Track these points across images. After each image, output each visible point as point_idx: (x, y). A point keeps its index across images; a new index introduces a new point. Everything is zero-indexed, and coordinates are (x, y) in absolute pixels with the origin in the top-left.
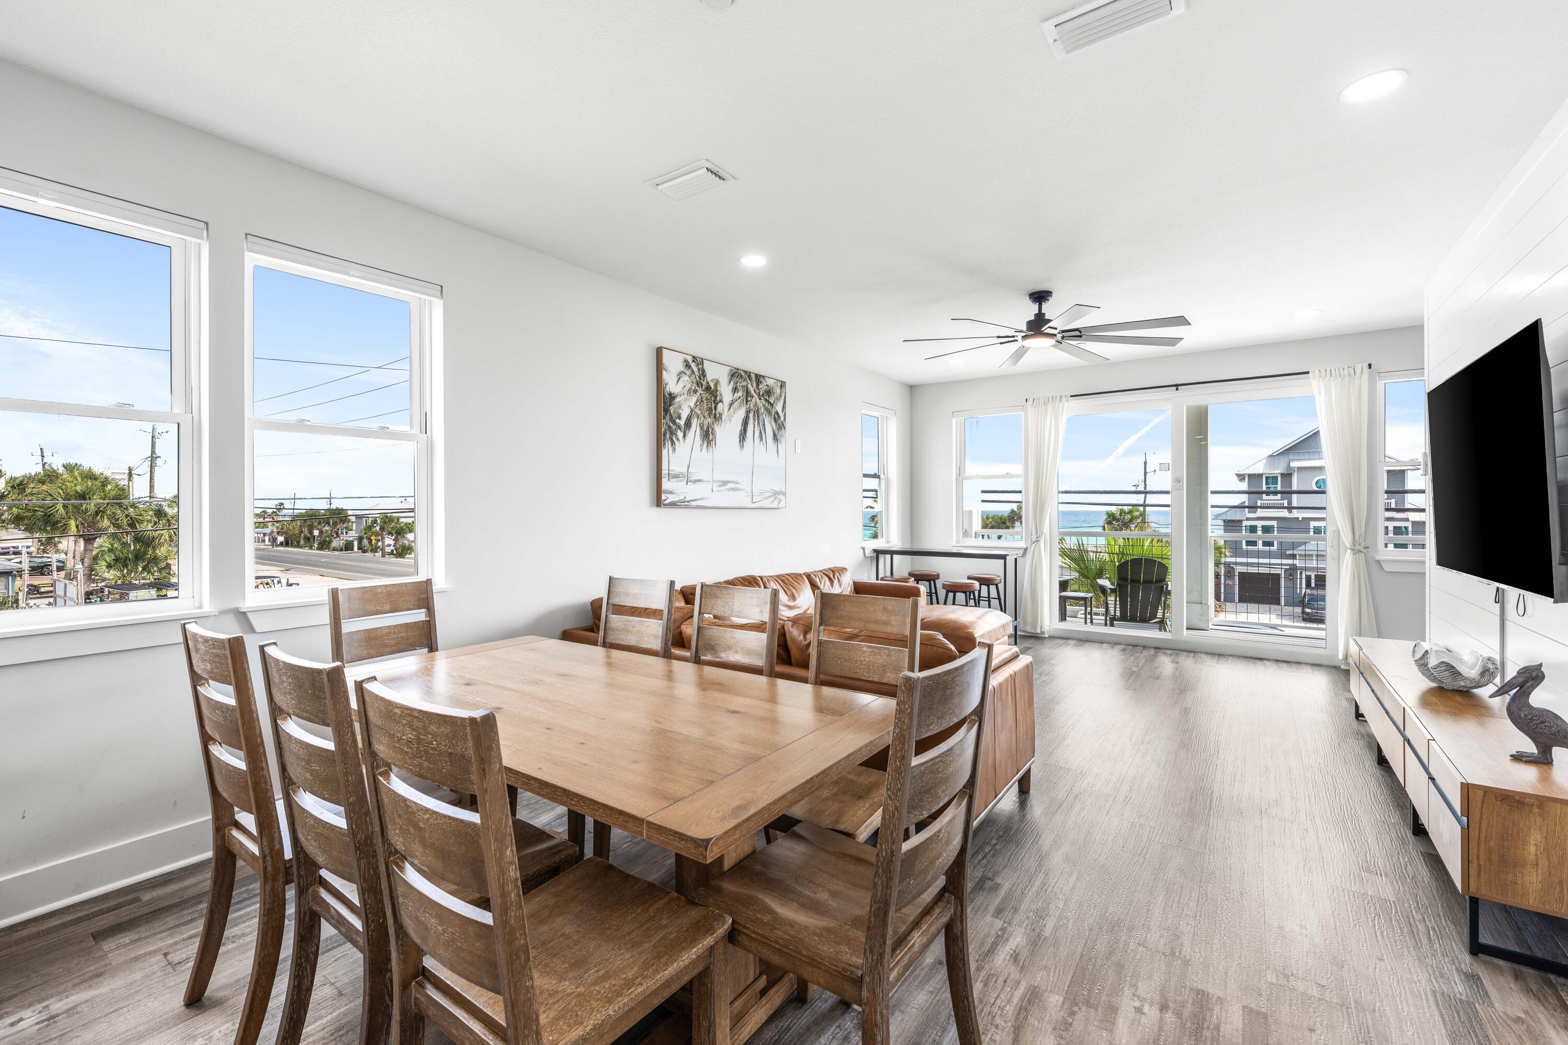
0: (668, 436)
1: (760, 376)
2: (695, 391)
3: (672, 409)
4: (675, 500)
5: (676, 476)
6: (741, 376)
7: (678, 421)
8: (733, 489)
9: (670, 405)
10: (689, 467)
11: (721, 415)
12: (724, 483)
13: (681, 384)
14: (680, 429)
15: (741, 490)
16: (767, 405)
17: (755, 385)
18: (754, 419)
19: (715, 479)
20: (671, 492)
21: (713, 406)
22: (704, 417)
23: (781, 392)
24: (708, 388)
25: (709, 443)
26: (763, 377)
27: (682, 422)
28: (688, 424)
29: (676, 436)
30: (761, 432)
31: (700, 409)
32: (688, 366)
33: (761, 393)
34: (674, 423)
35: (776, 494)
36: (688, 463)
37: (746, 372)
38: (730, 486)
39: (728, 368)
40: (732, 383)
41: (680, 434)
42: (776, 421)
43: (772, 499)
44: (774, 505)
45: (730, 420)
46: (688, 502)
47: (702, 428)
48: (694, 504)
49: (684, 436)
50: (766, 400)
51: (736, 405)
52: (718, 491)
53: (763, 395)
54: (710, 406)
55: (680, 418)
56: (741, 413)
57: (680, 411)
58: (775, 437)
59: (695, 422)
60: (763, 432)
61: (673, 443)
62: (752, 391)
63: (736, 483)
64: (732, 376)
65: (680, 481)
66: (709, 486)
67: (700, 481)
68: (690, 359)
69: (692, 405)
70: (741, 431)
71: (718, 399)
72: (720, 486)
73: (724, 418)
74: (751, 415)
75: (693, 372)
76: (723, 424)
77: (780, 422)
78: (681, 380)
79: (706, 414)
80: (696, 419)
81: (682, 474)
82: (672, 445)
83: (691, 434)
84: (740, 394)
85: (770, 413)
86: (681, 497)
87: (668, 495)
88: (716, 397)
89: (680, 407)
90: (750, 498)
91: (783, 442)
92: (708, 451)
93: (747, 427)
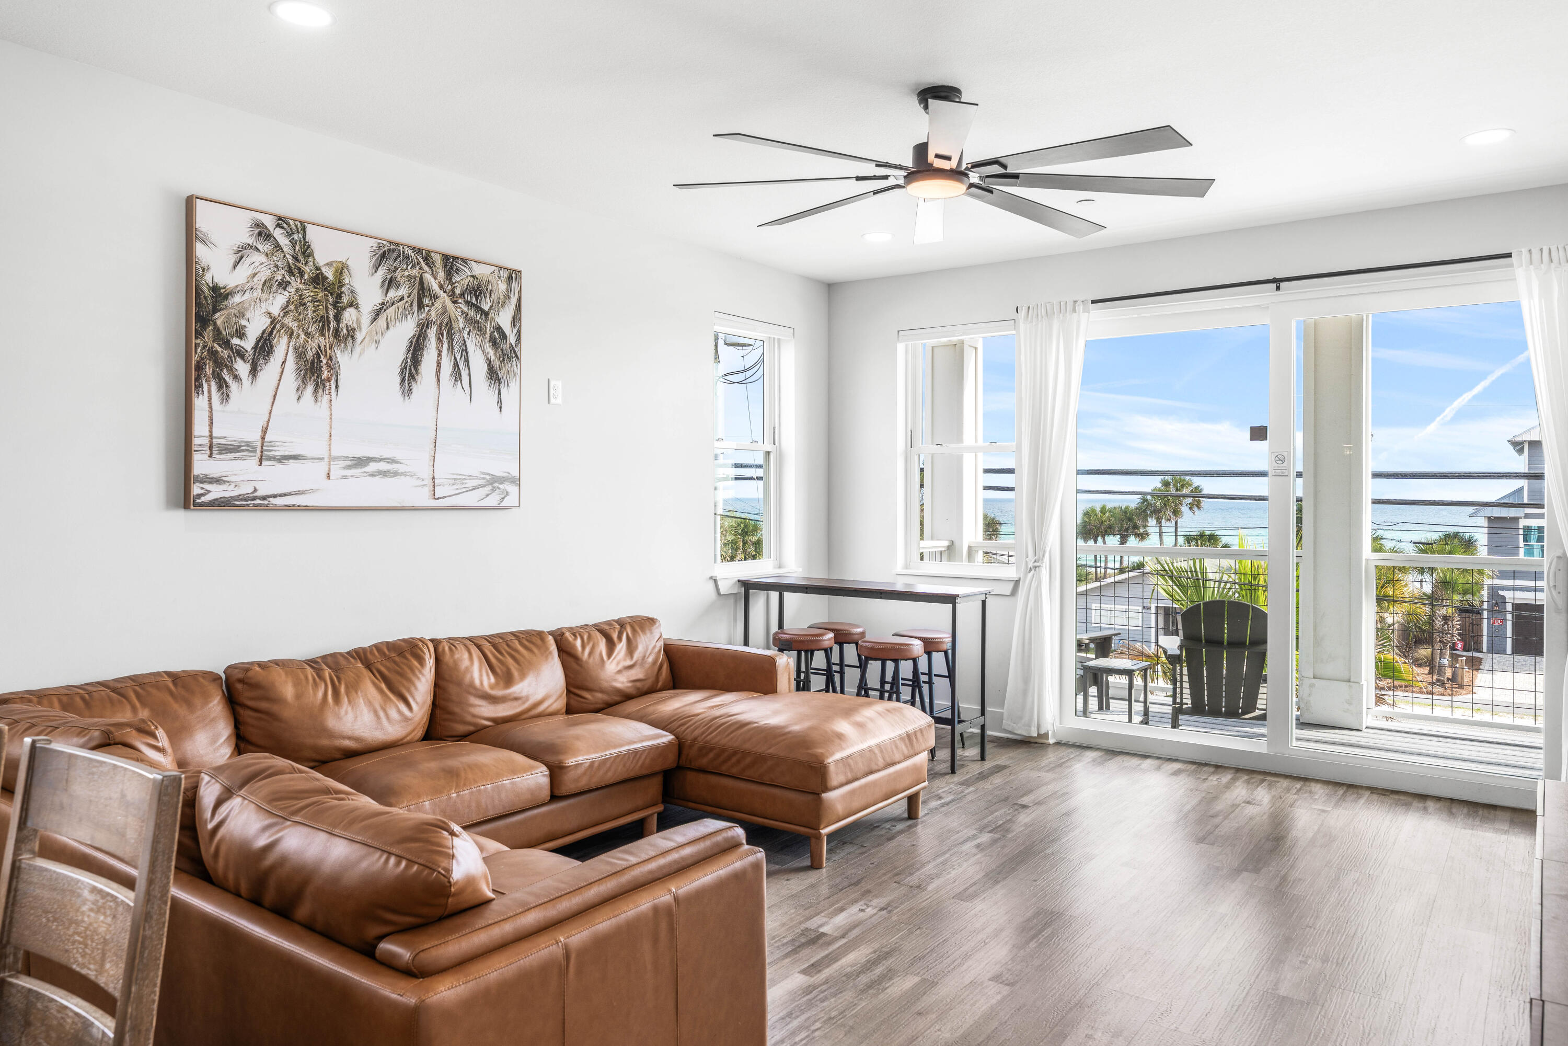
0: (208, 370)
1: (455, 258)
2: (284, 285)
3: (220, 318)
4: (227, 495)
5: (230, 449)
6: (407, 257)
7: (235, 341)
8: (385, 474)
9: (215, 311)
10: (265, 431)
11: (351, 332)
12: (361, 462)
13: (244, 271)
14: (242, 357)
15: (404, 474)
16: (472, 313)
17: (441, 275)
18: (440, 340)
19: (335, 453)
20: (217, 481)
21: (332, 313)
22: (307, 334)
23: (509, 290)
24: (318, 279)
25: (320, 385)
26: (464, 261)
27: (248, 345)
28: (264, 347)
29: (231, 370)
30: (456, 365)
31: (296, 319)
32: (262, 233)
33: (458, 291)
34: (226, 344)
35: (494, 482)
36: (263, 422)
37: (418, 250)
38: (373, 467)
39: (373, 242)
40: (382, 271)
41: (242, 368)
42: (494, 343)
43: (483, 492)
44: (493, 501)
45: (377, 342)
46: (264, 498)
47: (300, 354)
48: (278, 501)
49: (254, 371)
50: (470, 305)
51: (391, 311)
52: (344, 477)
53: (462, 295)
54: (322, 312)
55: (241, 335)
56: (407, 328)
57: (243, 322)
58: (494, 375)
59: (281, 346)
60: (461, 365)
61: (222, 384)
62: (435, 287)
63: (393, 461)
64: (383, 256)
65: (243, 458)
66: (322, 467)
67: (295, 457)
68: (270, 222)
69: (276, 310)
70: (405, 361)
71: (345, 300)
72: (349, 467)
73: (359, 336)
74: (432, 333)
75: (278, 247)
76: (358, 349)
77: (506, 346)
78: (246, 262)
79: (313, 329)
80: (285, 339)
81: (248, 444)
82: (220, 387)
83: (270, 370)
84: (403, 291)
85: (479, 329)
86: (246, 489)
87: (207, 486)
88: (339, 296)
89: (242, 315)
90: (427, 491)
91: (514, 385)
92: (316, 401)
93: (422, 354)
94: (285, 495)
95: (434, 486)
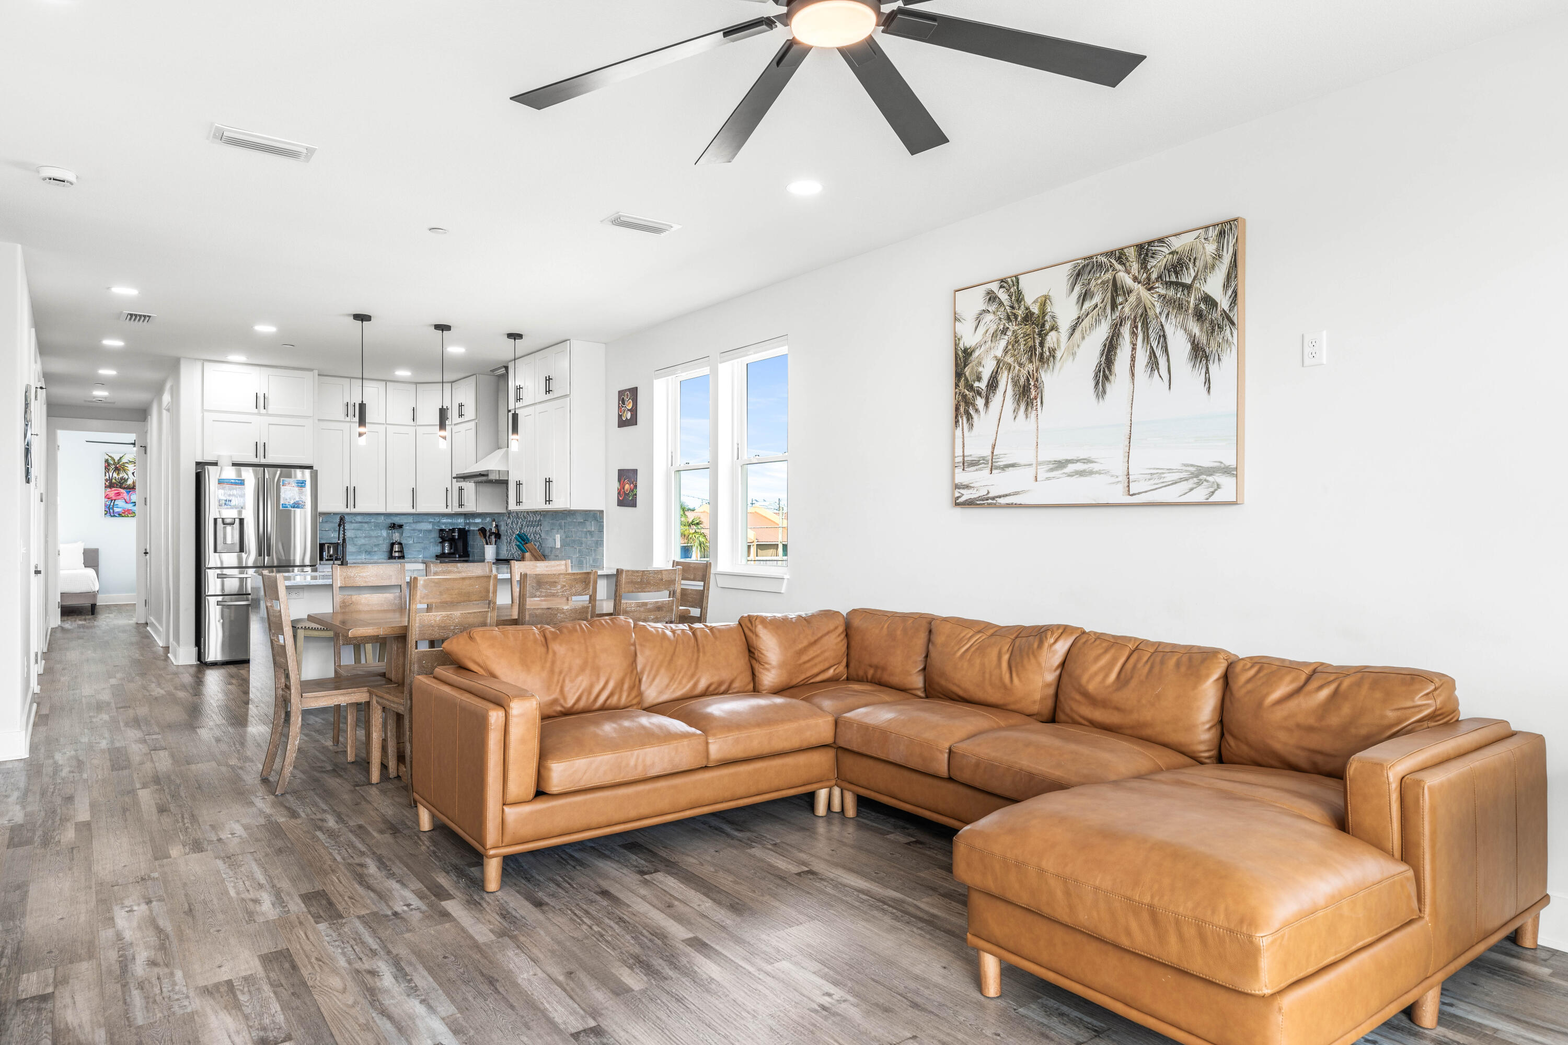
0: (962, 409)
1: (1150, 243)
2: (1004, 331)
3: (967, 371)
4: (972, 496)
5: (974, 463)
6: (1100, 265)
7: (976, 384)
8: (1081, 473)
9: (965, 366)
10: (994, 447)
11: (1052, 352)
12: (1060, 464)
13: (981, 331)
14: (979, 394)
15: (1099, 472)
16: (1171, 293)
17: (1135, 267)
18: (1134, 334)
19: (1040, 459)
20: (967, 487)
21: (1037, 342)
22: (1020, 365)
23: (1220, 248)
24: (1028, 317)
25: (1029, 404)
26: (1161, 241)
27: (983, 385)
28: (993, 384)
29: (974, 405)
30: (1153, 353)
31: (1013, 356)
32: (992, 298)
33: (1154, 276)
34: (971, 388)
35: (1199, 474)
36: (992, 441)
37: (1110, 254)
38: (1071, 468)
39: (1069, 266)
40: (1077, 288)
41: (980, 402)
42: (1199, 316)
43: (1185, 486)
44: (1199, 495)
45: (1074, 354)
46: (993, 498)
47: (1015, 383)
48: (1002, 501)
49: (987, 404)
50: (1169, 284)
51: (1086, 322)
52: (1048, 479)
53: (1160, 277)
54: (1030, 343)
55: (979, 379)
56: (1102, 332)
57: (981, 369)
58: (1199, 353)
59: (1004, 380)
60: (1158, 353)
61: (969, 417)
62: (1128, 281)
64: (1078, 275)
65: (980, 470)
66: (1031, 472)
67: (1013, 465)
68: (994, 287)
69: (999, 353)
70: (1100, 364)
71: (1047, 326)
72: (1052, 470)
73: (1058, 354)
74: (1126, 331)
75: (1001, 303)
76: (1058, 365)
77: (1216, 315)
78: (982, 324)
79: (1024, 360)
80: (1006, 373)
81: (984, 458)
82: (968, 420)
83: (996, 400)
84: (1097, 299)
85: (1180, 306)
86: (983, 492)
87: (962, 491)
88: (1043, 325)
89: (980, 363)
90: (1121, 488)
91: (1229, 359)
92: (1027, 417)
93: (1115, 353)
94: (1006, 495)
95: (1129, 482)
